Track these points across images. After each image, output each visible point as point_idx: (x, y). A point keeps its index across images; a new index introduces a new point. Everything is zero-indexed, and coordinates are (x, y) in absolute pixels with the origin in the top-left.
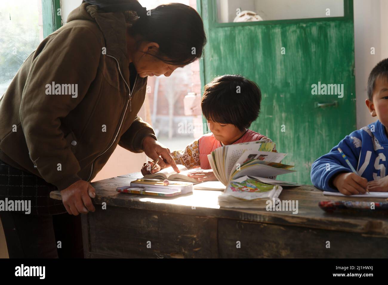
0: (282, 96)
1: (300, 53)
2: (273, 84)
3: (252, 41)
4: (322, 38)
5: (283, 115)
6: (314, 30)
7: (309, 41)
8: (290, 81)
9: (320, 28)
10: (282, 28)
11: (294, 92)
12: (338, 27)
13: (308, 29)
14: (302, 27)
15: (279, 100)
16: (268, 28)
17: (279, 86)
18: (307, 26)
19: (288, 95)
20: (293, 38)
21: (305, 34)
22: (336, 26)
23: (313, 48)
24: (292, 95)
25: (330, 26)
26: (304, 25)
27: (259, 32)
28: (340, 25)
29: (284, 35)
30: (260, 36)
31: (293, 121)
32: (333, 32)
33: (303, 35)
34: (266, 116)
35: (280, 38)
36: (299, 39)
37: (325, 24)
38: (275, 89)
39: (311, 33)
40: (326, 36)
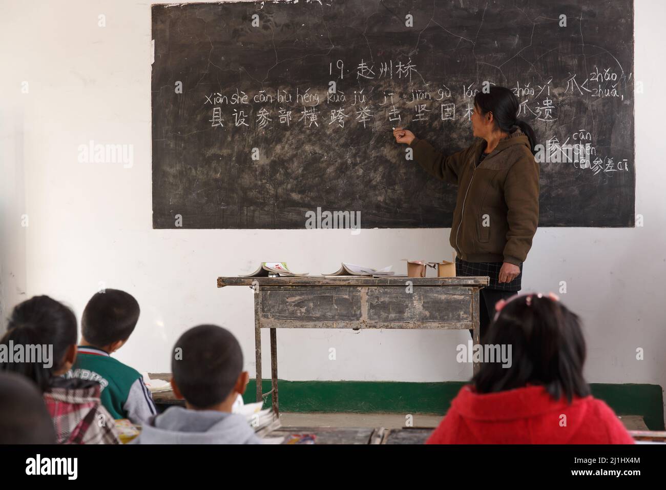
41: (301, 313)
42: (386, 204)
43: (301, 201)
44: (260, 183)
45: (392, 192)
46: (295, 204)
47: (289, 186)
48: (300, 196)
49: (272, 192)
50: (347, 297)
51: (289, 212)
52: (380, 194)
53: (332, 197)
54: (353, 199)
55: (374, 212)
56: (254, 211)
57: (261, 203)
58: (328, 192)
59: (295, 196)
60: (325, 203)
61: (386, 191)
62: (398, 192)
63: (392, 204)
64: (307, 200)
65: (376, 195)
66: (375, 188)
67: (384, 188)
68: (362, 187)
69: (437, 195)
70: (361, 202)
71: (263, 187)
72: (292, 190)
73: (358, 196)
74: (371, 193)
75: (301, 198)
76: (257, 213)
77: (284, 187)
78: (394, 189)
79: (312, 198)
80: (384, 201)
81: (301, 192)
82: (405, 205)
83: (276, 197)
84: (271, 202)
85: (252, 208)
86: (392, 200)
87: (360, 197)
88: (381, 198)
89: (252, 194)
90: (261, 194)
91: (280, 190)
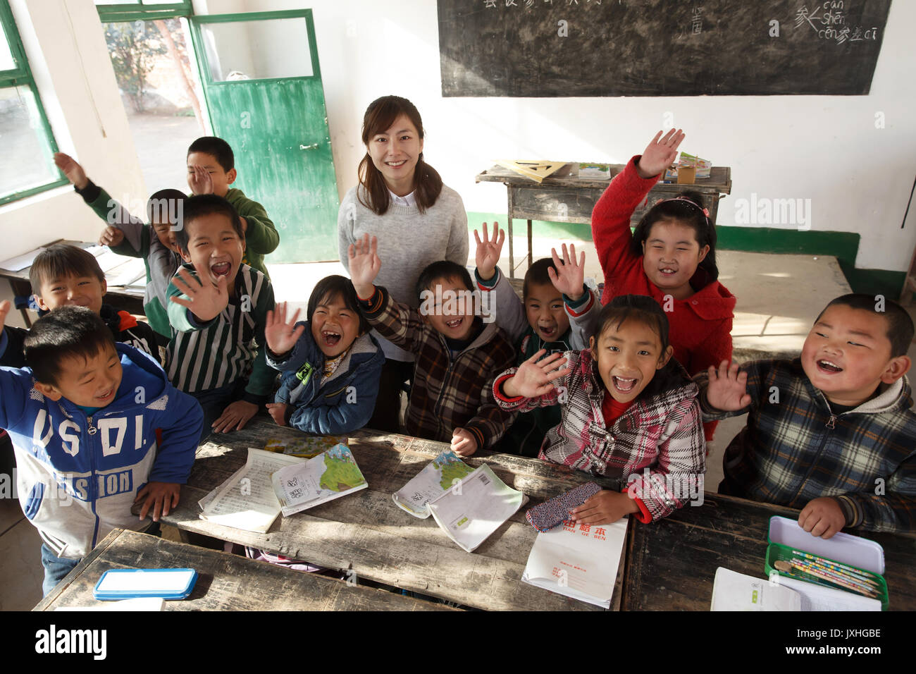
0: (274, 141)
1: (284, 106)
2: (266, 132)
3: (244, 96)
4: (299, 93)
5: (278, 156)
6: (292, 87)
7: (289, 96)
8: (279, 129)
9: (296, 85)
10: (266, 85)
11: (283, 137)
12: (310, 84)
13: (287, 86)
14: (282, 85)
15: (272, 143)
16: (254, 85)
17: (271, 133)
18: (286, 84)
19: (279, 141)
20: (276, 94)
21: (285, 90)
22: (308, 84)
23: (293, 102)
24: (282, 140)
25: (303, 83)
26: (283, 83)
27: (248, 89)
28: (311, 83)
29: (268, 91)
30: (250, 93)
31: (286, 160)
32: (306, 89)
33: (284, 92)
34: (265, 158)
35: (266, 94)
36: (281, 94)
37: (300, 82)
38: (268, 135)
39: (289, 90)
40: (301, 92)
41: (548, 208)
42: (634, 75)
43: (560, 73)
44: (526, 57)
45: (640, 65)
46: (555, 76)
47: (550, 60)
48: (559, 69)
49: (536, 65)
50: (589, 197)
51: (549, 83)
52: (629, 67)
53: (586, 70)
54: (604, 72)
55: (623, 82)
56: (521, 82)
57: (527, 75)
58: (583, 65)
59: (556, 69)
60: (580, 75)
61: (635, 63)
62: (645, 64)
63: (638, 75)
64: (565, 72)
65: (625, 67)
66: (624, 61)
67: (633, 60)
68: (613, 60)
69: (681, 67)
70: (611, 74)
71: (528, 60)
72: (553, 64)
73: (609, 69)
74: (621, 66)
75: (561, 71)
76: (523, 84)
77: (546, 60)
78: (642, 62)
79: (570, 71)
80: (632, 73)
81: (560, 65)
82: (650, 76)
83: (539, 69)
84: (535, 74)
85: (519, 80)
86: (639, 72)
87: (611, 70)
88: (629, 70)
89: (521, 67)
90: (526, 67)
91: (543, 64)
